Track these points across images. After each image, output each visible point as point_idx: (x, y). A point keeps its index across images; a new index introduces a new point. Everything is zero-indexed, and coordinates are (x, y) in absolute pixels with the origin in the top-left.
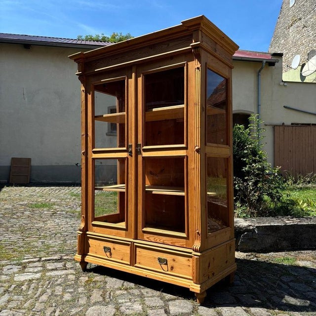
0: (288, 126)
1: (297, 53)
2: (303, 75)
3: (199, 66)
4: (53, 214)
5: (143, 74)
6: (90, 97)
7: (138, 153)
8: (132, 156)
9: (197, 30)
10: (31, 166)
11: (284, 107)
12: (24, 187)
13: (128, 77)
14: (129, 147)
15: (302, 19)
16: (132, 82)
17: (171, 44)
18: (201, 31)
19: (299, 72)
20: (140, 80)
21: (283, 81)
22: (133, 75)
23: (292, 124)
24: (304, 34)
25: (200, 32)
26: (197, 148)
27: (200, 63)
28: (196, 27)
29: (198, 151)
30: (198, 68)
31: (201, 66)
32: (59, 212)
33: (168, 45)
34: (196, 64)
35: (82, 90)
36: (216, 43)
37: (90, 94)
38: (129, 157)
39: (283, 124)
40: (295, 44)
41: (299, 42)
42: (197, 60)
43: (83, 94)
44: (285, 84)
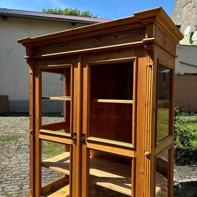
0: (182, 75)
1: (188, 25)
2: (193, 40)
3: (151, 63)
4: (18, 148)
5: (88, 64)
6: (37, 80)
7: (82, 142)
8: (76, 144)
9: (151, 24)
10: (8, 101)
11: (180, 62)
12: (2, 117)
13: (73, 65)
14: (74, 134)
15: (193, 2)
16: (77, 70)
17: (119, 36)
18: (155, 24)
19: (189, 38)
20: (86, 70)
21: (180, 45)
22: (79, 64)
23: (185, 74)
24: (194, 12)
25: (154, 26)
26: (147, 153)
27: (153, 60)
28: (151, 20)
29: (148, 156)
30: (150, 66)
31: (154, 64)
32: (22, 147)
33: (116, 37)
34: (148, 60)
35: (30, 72)
36: (166, 35)
37: (37, 78)
38: (74, 145)
39: (179, 73)
40: (187, 19)
41: (190, 18)
42: (149, 57)
43: (32, 77)
44: (181, 47)
